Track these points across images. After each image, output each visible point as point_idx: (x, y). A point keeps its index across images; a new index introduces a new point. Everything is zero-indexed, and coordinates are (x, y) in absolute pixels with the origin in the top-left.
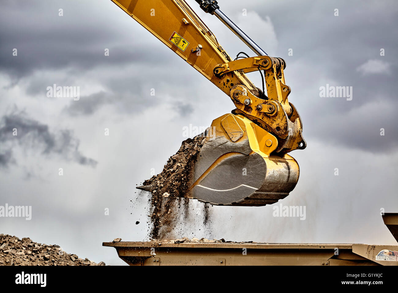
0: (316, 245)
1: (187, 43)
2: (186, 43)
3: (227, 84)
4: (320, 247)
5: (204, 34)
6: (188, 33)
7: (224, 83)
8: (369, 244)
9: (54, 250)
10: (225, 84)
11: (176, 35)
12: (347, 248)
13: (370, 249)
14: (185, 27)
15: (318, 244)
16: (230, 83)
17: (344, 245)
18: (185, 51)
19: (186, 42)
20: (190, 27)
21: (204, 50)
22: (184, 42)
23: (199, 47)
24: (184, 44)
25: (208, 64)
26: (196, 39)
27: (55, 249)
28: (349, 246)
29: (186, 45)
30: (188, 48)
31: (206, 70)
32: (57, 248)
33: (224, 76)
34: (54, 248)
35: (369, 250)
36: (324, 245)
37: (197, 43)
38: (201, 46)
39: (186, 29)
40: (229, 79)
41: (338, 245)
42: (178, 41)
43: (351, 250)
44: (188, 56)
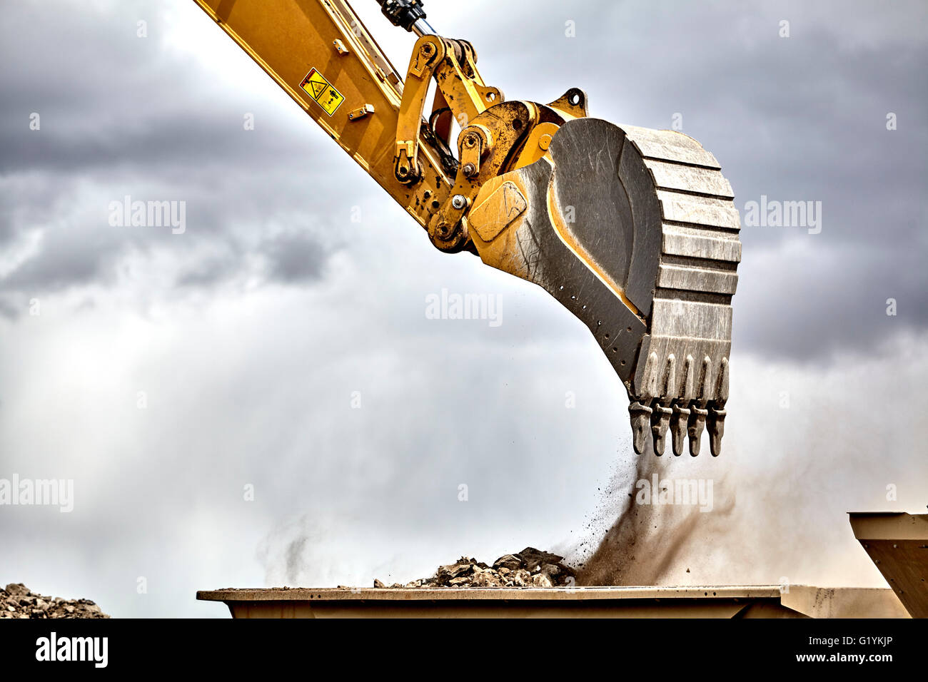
0: (696, 589)
1: (340, 98)
2: (337, 97)
3: (424, 201)
4: (706, 594)
5: (382, 81)
6: (345, 74)
7: (418, 200)
8: (819, 586)
9: (81, 612)
10: (420, 202)
11: (316, 77)
12: (768, 596)
13: (821, 596)
14: (339, 59)
15: (701, 588)
16: (431, 200)
17: (762, 588)
18: (335, 116)
19: (337, 94)
20: (351, 61)
21: (379, 117)
22: (333, 93)
23: (366, 110)
24: (332, 100)
25: (385, 151)
26: (362, 89)
27: (84, 610)
28: (774, 590)
29: (337, 102)
30: (340, 109)
31: (379, 164)
32: (89, 606)
33: (419, 184)
34: (80, 606)
35: (820, 599)
36: (714, 589)
37: (363, 100)
38: (370, 108)
39: (340, 65)
40: (429, 192)
41: (747, 588)
42: (320, 91)
43: (779, 599)
44: (342, 128)
